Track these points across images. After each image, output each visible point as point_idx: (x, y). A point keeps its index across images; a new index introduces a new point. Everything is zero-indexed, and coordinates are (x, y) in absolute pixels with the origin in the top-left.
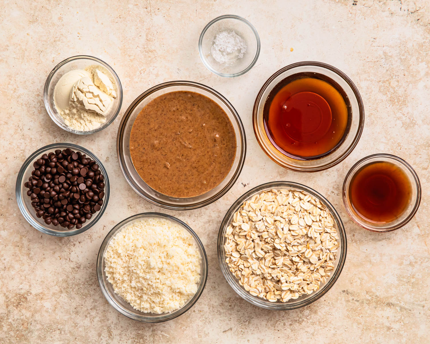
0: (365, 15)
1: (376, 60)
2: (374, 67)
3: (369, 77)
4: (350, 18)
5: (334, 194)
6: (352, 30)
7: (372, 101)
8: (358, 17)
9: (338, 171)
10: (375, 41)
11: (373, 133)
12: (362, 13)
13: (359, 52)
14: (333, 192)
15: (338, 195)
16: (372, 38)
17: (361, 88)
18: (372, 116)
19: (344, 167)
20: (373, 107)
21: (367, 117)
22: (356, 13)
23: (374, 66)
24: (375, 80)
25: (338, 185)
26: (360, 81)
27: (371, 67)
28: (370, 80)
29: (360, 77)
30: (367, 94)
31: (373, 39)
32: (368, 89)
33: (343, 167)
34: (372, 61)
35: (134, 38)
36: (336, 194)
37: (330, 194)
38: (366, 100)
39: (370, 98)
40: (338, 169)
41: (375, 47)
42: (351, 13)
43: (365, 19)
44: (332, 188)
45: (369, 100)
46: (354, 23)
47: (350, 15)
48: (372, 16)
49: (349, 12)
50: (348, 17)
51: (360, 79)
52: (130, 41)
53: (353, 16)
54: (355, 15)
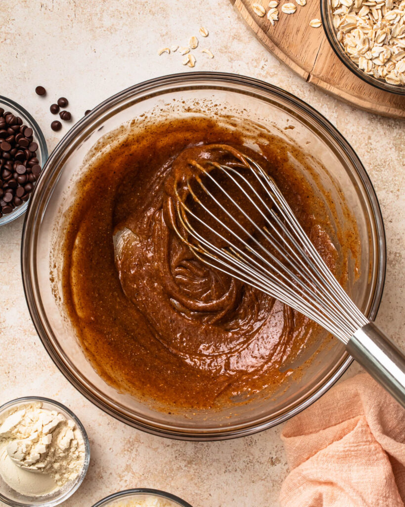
0: (8, 19)
1: (72, 4)
2: (83, 6)
3: (97, 14)
4: (12, 41)
5: (265, 66)
6: (30, 39)
7: (132, 10)
8: (11, 29)
9: (232, 59)
10: (45, 6)
11: (178, 9)
12: (5, 24)
13: (61, 29)
14: (263, 67)
15: (267, 61)
16: (41, 10)
17: (113, 25)
18: (153, 10)
19: (226, 50)
20: (140, 8)
21: (154, 17)
22: (5, 33)
23: (82, 8)
24: (101, 6)
25: (253, 60)
26: (103, 27)
27: (83, 11)
28: (101, 14)
29: (96, 28)
30: (121, 17)
31: (43, 9)
32: (114, 16)
33: (226, 52)
34: (73, 10)
35: (38, 353)
36: (266, 63)
37: (265, 72)
38: (129, 19)
39: (128, 13)
40: (230, 60)
41: (53, 6)
42: (5, 40)
43: (14, 20)
44: (256, 69)
45: (130, 14)
46: (20, 35)
47: (8, 41)
48: (10, 10)
49: (4, 42)
50: (10, 45)
51: (100, 28)
52: (42, 359)
53: (9, 36)
54: (7, 33)
